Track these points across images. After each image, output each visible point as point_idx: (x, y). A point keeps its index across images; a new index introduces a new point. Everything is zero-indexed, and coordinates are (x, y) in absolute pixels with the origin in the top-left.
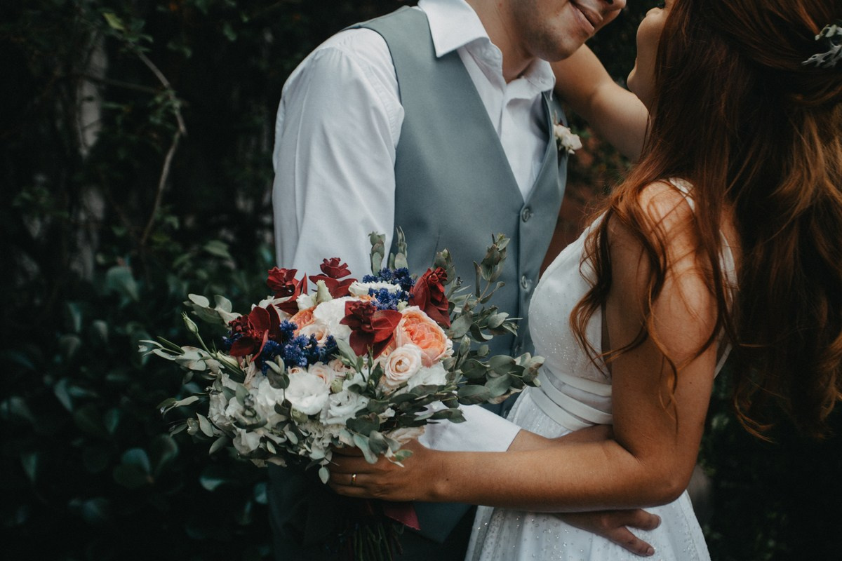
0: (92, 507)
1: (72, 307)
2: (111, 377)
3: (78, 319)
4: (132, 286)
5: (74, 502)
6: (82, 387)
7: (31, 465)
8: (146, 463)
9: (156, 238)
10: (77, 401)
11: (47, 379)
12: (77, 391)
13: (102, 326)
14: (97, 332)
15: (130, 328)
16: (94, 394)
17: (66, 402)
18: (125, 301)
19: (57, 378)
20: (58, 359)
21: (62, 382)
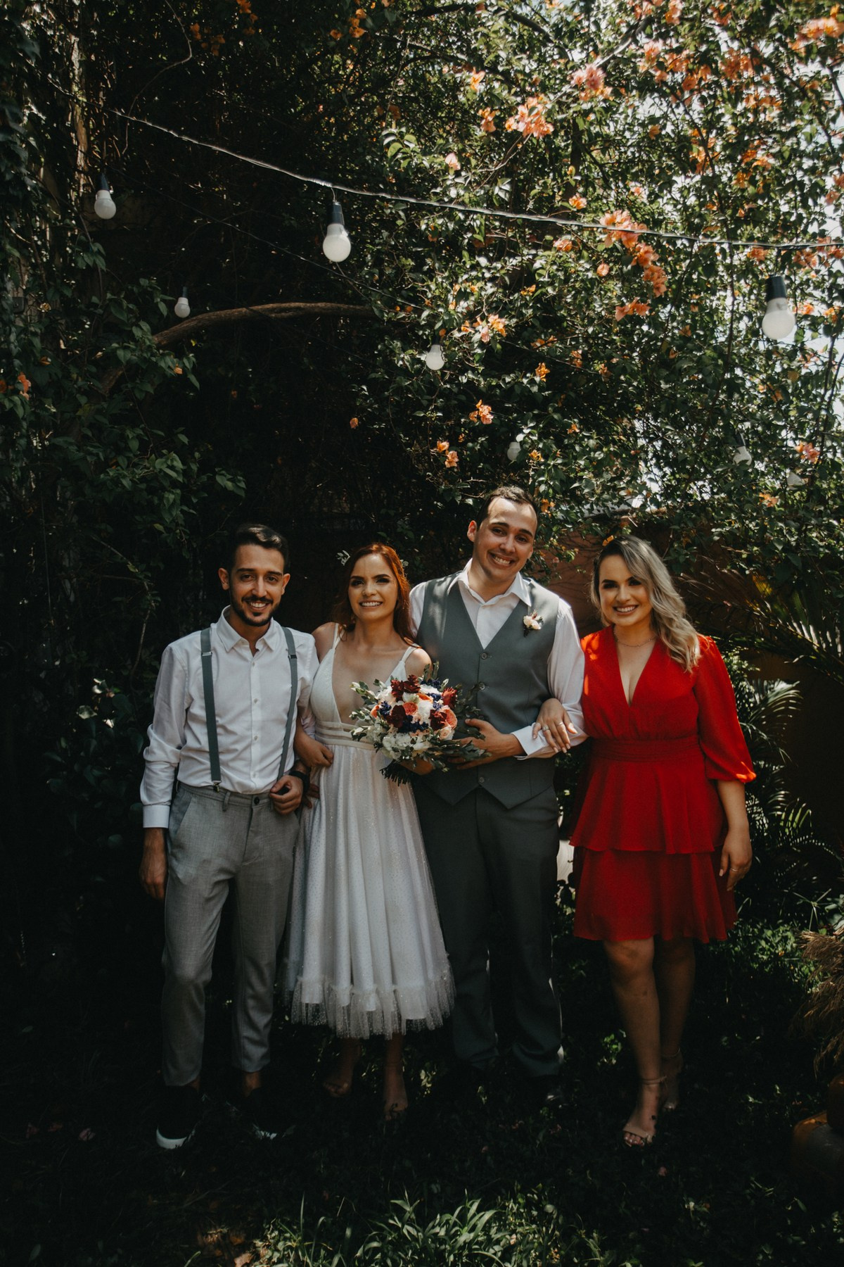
0: (116, 840)
2: (117, 763)
3: (94, 729)
6: (100, 770)
9: (145, 676)
10: (99, 780)
14: (108, 735)
18: (121, 715)
19: (83, 766)
21: (88, 767)
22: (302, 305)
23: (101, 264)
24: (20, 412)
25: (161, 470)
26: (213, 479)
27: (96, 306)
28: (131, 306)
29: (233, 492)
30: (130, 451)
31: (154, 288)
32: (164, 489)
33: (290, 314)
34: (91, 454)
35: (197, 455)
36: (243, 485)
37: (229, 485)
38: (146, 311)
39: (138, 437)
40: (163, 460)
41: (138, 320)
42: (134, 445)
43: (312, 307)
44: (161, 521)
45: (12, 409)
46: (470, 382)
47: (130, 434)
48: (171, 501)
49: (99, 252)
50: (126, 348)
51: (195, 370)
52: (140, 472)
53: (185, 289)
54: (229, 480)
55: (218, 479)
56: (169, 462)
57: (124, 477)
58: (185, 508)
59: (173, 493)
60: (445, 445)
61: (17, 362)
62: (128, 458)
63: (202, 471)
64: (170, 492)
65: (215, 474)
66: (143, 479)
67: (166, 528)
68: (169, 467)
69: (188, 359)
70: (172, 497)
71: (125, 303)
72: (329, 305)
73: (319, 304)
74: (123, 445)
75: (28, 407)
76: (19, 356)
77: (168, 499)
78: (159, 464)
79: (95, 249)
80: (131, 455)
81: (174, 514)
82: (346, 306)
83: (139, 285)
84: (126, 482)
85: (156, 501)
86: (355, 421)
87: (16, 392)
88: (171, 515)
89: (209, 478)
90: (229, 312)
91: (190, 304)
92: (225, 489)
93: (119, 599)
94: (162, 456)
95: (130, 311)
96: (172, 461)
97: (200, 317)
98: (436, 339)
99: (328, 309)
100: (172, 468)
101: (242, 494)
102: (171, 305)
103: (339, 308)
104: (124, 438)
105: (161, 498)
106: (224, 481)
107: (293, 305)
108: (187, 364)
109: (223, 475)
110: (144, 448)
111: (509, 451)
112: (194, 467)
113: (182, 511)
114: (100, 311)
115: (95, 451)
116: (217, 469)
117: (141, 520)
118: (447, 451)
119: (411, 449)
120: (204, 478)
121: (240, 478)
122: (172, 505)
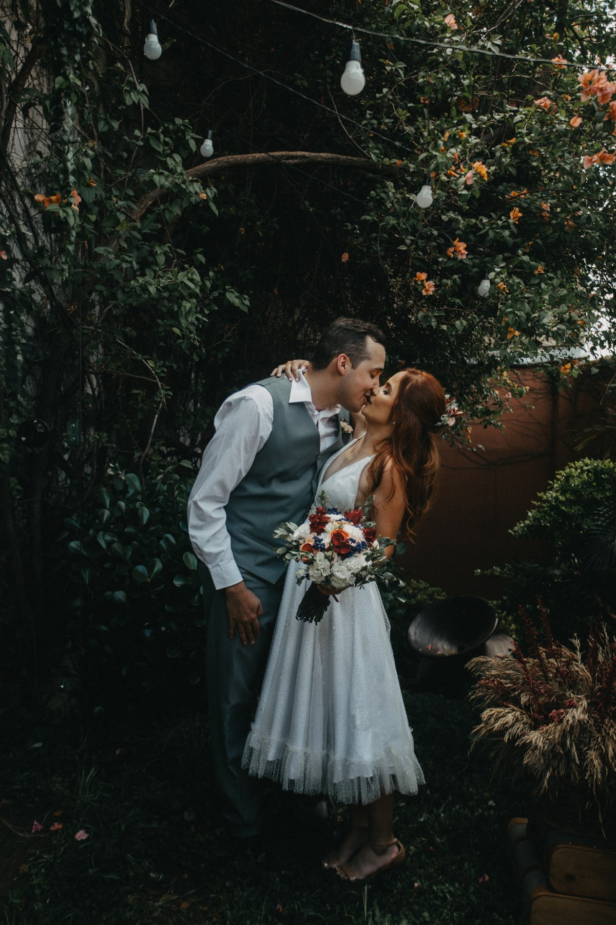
0: (120, 595)
1: (105, 494)
2: (126, 530)
3: (108, 501)
4: (137, 483)
5: (109, 593)
6: (111, 536)
7: (86, 576)
8: (146, 572)
9: (153, 458)
10: (109, 544)
12: (108, 538)
13: (122, 504)
14: (120, 508)
15: (137, 505)
16: (117, 539)
17: (103, 544)
18: (131, 491)
19: (97, 531)
20: (98, 522)
21: (101, 533)
22: (307, 154)
23: (145, 102)
24: (71, 221)
25: (182, 282)
26: (223, 295)
27: (137, 138)
28: (167, 139)
29: (238, 308)
30: (157, 264)
31: (186, 127)
32: (182, 298)
33: (296, 161)
34: (126, 261)
35: (211, 274)
36: (247, 302)
37: (237, 302)
38: (180, 145)
39: (165, 253)
40: (185, 273)
41: (173, 152)
42: (161, 259)
43: (316, 157)
44: (179, 326)
45: (65, 218)
46: (451, 220)
47: (158, 250)
48: (188, 309)
49: (143, 92)
50: (161, 174)
51: (215, 200)
52: (164, 281)
53: (210, 132)
54: (236, 297)
55: (228, 295)
56: (189, 275)
57: (151, 284)
58: (199, 316)
59: (190, 302)
60: (424, 276)
61: (72, 179)
62: (155, 271)
63: (214, 287)
64: (187, 300)
65: (225, 291)
66: (166, 288)
67: (181, 331)
68: (190, 280)
69: (211, 189)
70: (188, 305)
71: (162, 137)
72: (330, 155)
73: (322, 154)
74: (151, 259)
75: (78, 219)
76: (74, 173)
77: (185, 307)
78: (181, 277)
79: (141, 89)
80: (157, 269)
81: (190, 320)
82: (344, 157)
83: (174, 123)
84: (152, 289)
85: (176, 309)
86: (345, 257)
87: (69, 204)
88: (187, 320)
89: (219, 293)
90: (245, 156)
91: (214, 146)
92: (231, 305)
93: (136, 391)
94: (183, 269)
95: (166, 144)
96: (192, 274)
97: (220, 159)
98: (425, 181)
99: (329, 159)
100: (191, 280)
101: (246, 310)
102: (199, 143)
103: (339, 158)
104: (153, 254)
105: (180, 306)
106: (232, 297)
107: (299, 153)
108: (209, 194)
109: (232, 292)
110: (168, 262)
111: (480, 287)
112: (208, 284)
113: (197, 319)
114: (141, 143)
115: (129, 259)
116: (227, 287)
117: (162, 323)
118: (425, 281)
119: (395, 279)
120: (216, 294)
121: (246, 297)
122: (189, 312)
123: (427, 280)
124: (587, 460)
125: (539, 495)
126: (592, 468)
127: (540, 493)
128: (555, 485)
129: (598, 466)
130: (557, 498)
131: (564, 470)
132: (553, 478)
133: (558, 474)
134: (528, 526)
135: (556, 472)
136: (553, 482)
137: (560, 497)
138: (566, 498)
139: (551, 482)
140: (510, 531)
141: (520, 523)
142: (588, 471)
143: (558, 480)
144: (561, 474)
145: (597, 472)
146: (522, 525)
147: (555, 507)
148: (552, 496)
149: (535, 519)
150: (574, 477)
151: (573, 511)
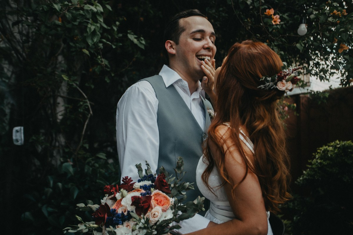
1: (49, 177)
2: (62, 204)
3: (52, 182)
4: (71, 169)
6: (52, 208)
9: (80, 152)
10: (50, 213)
11: (40, 205)
12: (50, 209)
13: (60, 184)
14: (58, 187)
15: (70, 186)
16: (56, 211)
17: (46, 214)
19: (43, 205)
20: (44, 197)
21: (45, 206)
26: (125, 36)
29: (136, 45)
35: (117, 23)
36: (143, 42)
37: (135, 41)
48: (93, 29)
54: (135, 38)
55: (129, 36)
59: (94, 25)
60: (272, 12)
63: (119, 31)
64: (92, 24)
65: (127, 33)
67: (90, 52)
77: (90, 29)
81: (95, 40)
88: (93, 41)
92: (132, 42)
101: (143, 47)
106: (132, 37)
109: (132, 35)
111: (299, 30)
112: (115, 29)
116: (129, 31)
117: (74, 45)
118: (273, 16)
119: (247, 19)
120: (121, 35)
121: (142, 38)
122: (94, 33)
123: (274, 15)
124: (338, 142)
125: (309, 161)
126: (341, 146)
127: (310, 160)
128: (317, 156)
129: (345, 144)
130: (320, 163)
131: (322, 147)
132: (316, 151)
133: (319, 150)
134: (306, 179)
135: (317, 148)
136: (315, 153)
137: (324, 163)
138: (327, 163)
139: (314, 154)
140: (296, 182)
141: (300, 177)
142: (339, 148)
143: (318, 153)
144: (321, 150)
145: (344, 149)
146: (301, 178)
147: (321, 167)
148: (317, 162)
149: (308, 175)
150: (328, 151)
151: (335, 170)
